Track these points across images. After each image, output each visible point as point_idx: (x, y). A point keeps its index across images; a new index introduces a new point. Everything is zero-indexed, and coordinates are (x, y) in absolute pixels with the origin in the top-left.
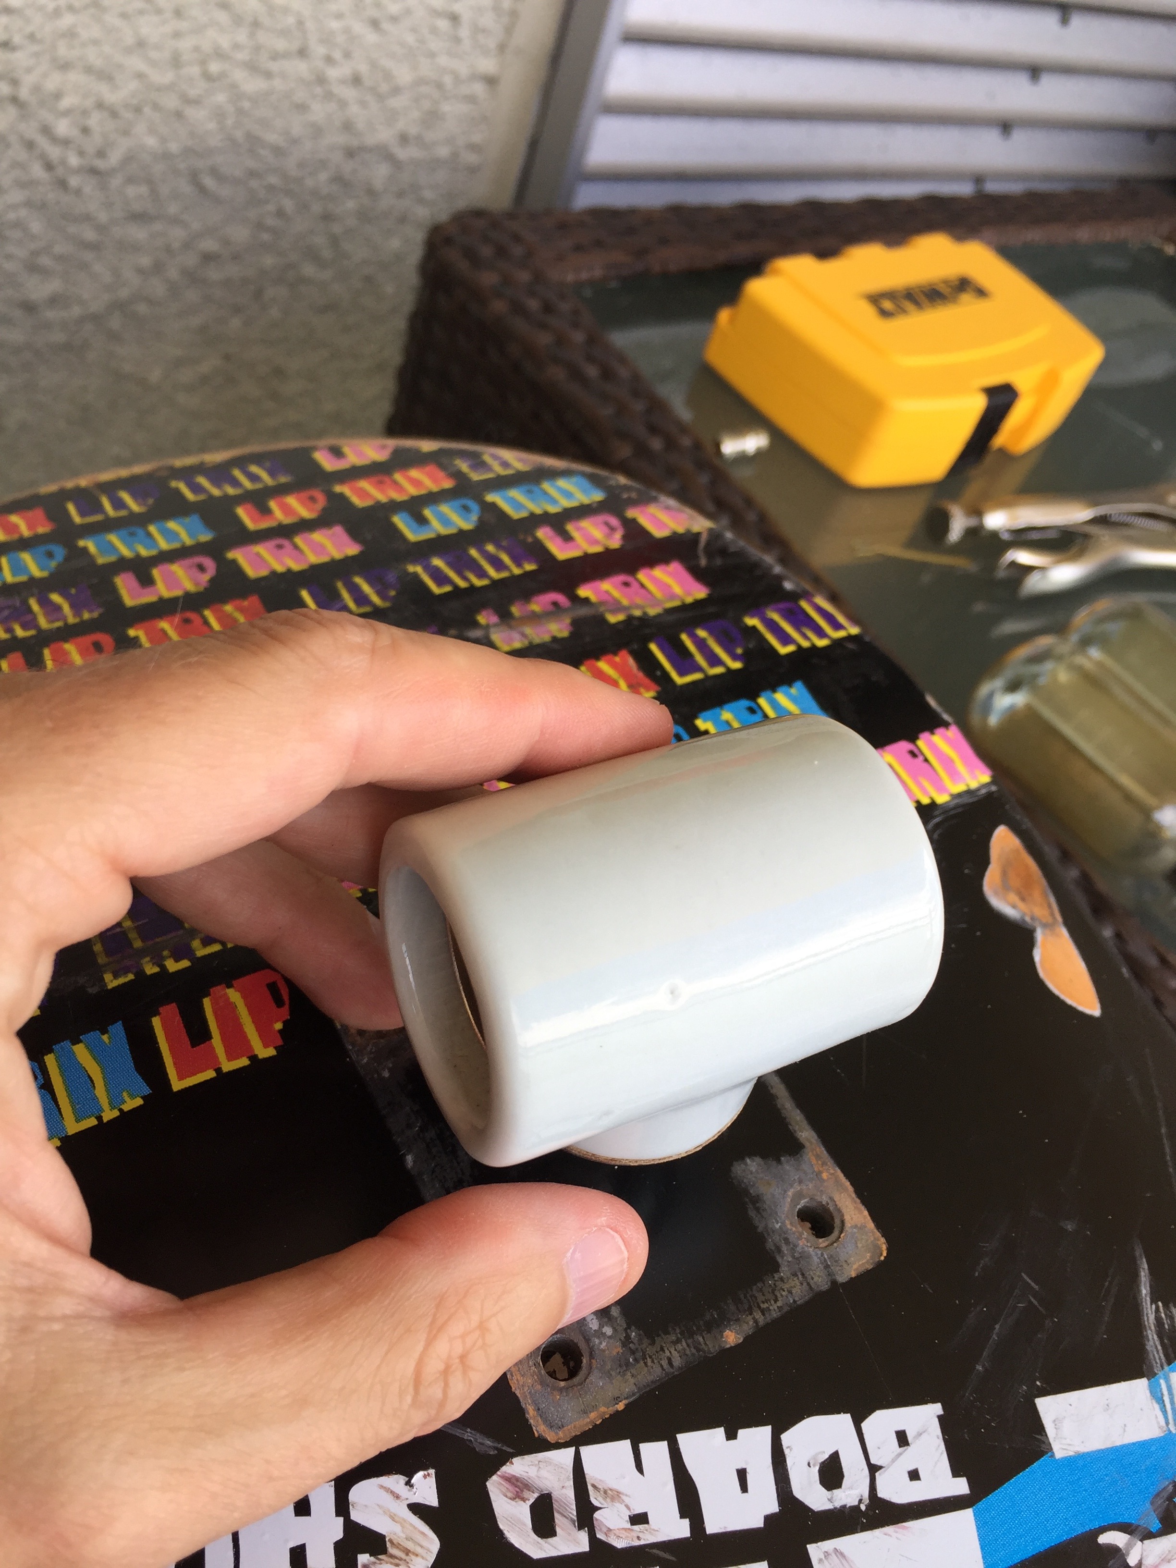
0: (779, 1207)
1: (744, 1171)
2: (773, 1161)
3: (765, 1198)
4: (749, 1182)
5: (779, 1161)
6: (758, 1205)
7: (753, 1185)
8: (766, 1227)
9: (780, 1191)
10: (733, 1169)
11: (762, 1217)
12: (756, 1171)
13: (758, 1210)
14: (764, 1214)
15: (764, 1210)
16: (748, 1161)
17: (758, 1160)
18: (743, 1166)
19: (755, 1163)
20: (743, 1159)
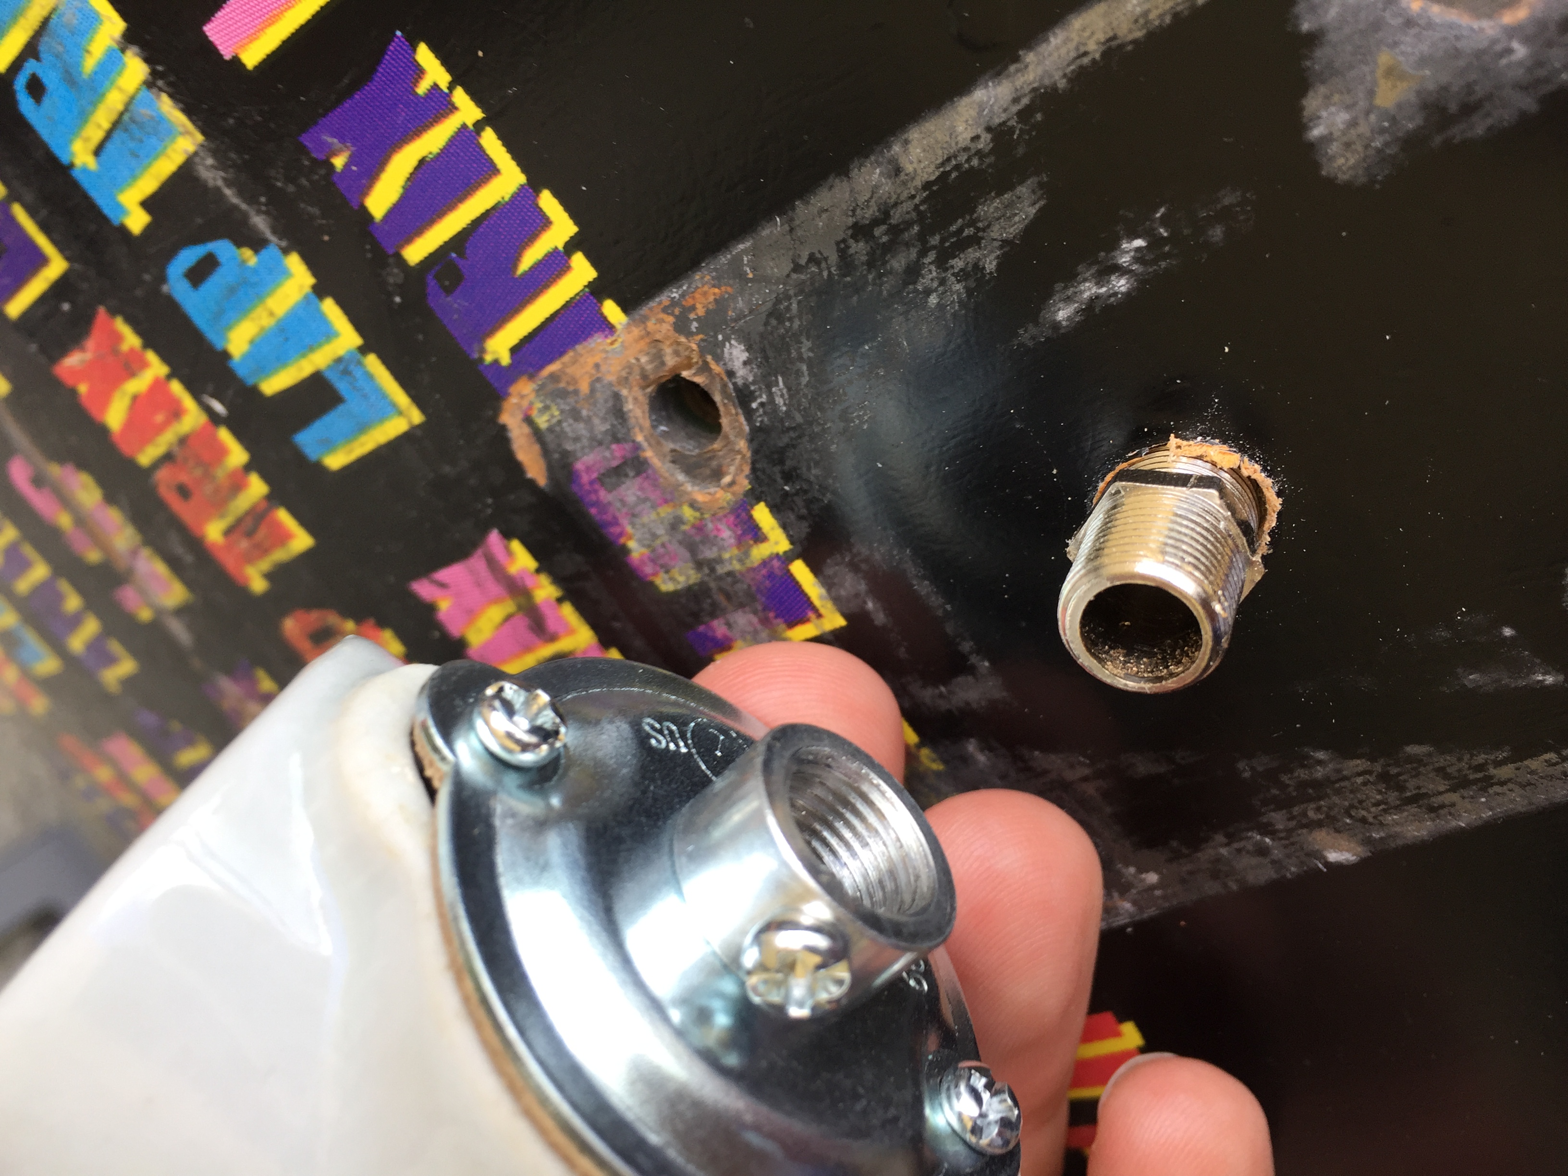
0: (1459, 45)
1: (1348, 145)
2: (1311, 58)
3: (1431, 86)
4: (1382, 131)
5: (1314, 39)
6: (1453, 107)
7: (1393, 120)
8: (1523, 88)
9: (1408, 39)
10: (1343, 177)
11: (1489, 97)
12: (1348, 108)
13: (1468, 109)
14: (1480, 91)
15: (1469, 88)
16: (1316, 132)
17: (1312, 103)
18: (1334, 148)
19: (1324, 114)
20: (1311, 147)
